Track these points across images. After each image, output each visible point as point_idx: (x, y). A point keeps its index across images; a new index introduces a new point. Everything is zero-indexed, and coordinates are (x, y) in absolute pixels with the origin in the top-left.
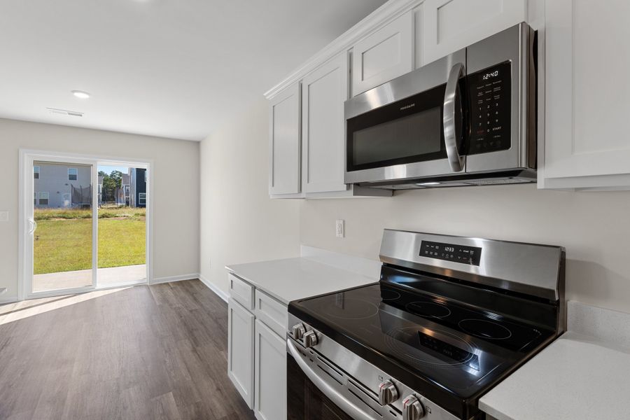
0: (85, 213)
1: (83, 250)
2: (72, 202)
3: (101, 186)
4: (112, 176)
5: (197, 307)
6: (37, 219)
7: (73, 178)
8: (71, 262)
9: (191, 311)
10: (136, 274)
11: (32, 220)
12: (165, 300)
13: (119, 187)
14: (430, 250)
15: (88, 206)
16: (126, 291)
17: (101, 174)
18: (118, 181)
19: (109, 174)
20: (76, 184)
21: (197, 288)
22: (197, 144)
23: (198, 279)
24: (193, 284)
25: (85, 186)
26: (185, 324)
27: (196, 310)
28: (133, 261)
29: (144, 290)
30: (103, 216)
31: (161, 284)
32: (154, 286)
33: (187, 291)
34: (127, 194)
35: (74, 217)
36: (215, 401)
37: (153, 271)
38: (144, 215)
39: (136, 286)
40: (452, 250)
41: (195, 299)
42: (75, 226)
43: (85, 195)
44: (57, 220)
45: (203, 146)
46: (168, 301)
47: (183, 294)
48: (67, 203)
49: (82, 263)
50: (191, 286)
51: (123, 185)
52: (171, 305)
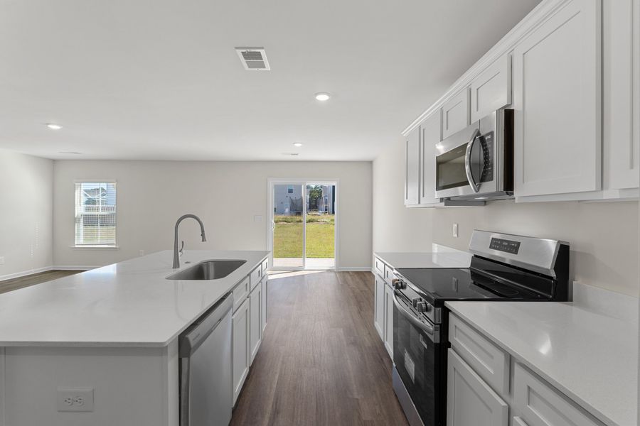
0: (298, 218)
1: (297, 245)
2: (291, 210)
3: (308, 196)
4: (315, 188)
5: (367, 289)
6: (276, 222)
7: (290, 191)
8: (291, 252)
9: (361, 291)
10: (329, 263)
11: (273, 221)
12: (345, 281)
13: (320, 197)
14: (495, 244)
15: (299, 213)
16: (322, 273)
17: (308, 187)
18: (320, 192)
19: (313, 186)
20: (293, 196)
21: (368, 277)
22: (370, 163)
23: (370, 272)
24: (366, 275)
25: (298, 198)
26: (356, 298)
27: (365, 291)
28: (327, 255)
29: (333, 274)
30: (310, 221)
31: (343, 272)
32: (339, 272)
33: (361, 278)
34: (326, 203)
35: (292, 221)
36: (366, 339)
37: (339, 263)
38: (333, 220)
39: (329, 271)
40: (506, 244)
41: (366, 284)
42: (293, 228)
43: (299, 205)
44: (281, 223)
45: (374, 163)
46: (347, 283)
47: (358, 280)
48: (287, 210)
49: (297, 253)
50: (365, 276)
51: (323, 195)
52: (349, 285)
